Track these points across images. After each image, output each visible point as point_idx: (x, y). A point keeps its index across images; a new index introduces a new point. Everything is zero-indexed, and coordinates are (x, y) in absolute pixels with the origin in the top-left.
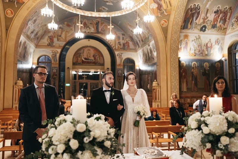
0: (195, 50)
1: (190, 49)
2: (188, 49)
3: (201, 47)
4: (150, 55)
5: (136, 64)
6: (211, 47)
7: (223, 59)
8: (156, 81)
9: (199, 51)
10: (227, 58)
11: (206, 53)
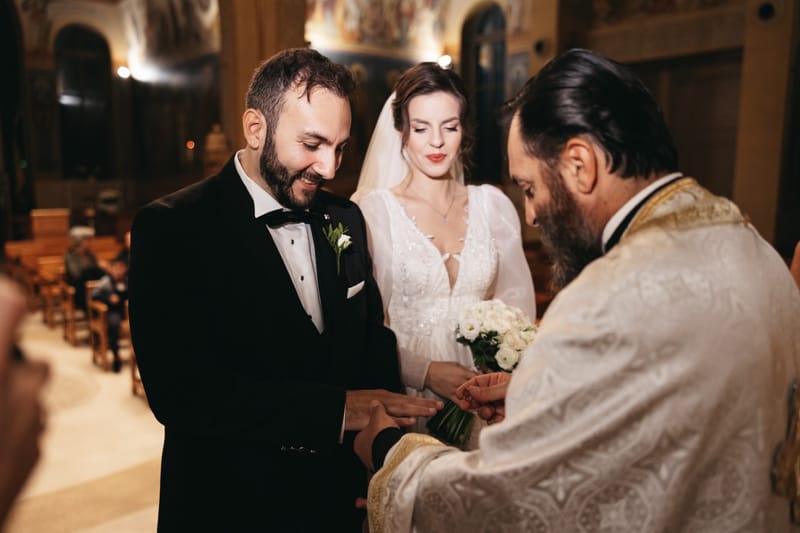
0: (361, 20)
1: (346, 14)
2: (339, 13)
3: (381, 12)
4: (182, 20)
5: (117, 54)
6: (411, 15)
7: (444, 62)
8: (222, 130)
9: (374, 25)
10: (457, 58)
11: (396, 34)
